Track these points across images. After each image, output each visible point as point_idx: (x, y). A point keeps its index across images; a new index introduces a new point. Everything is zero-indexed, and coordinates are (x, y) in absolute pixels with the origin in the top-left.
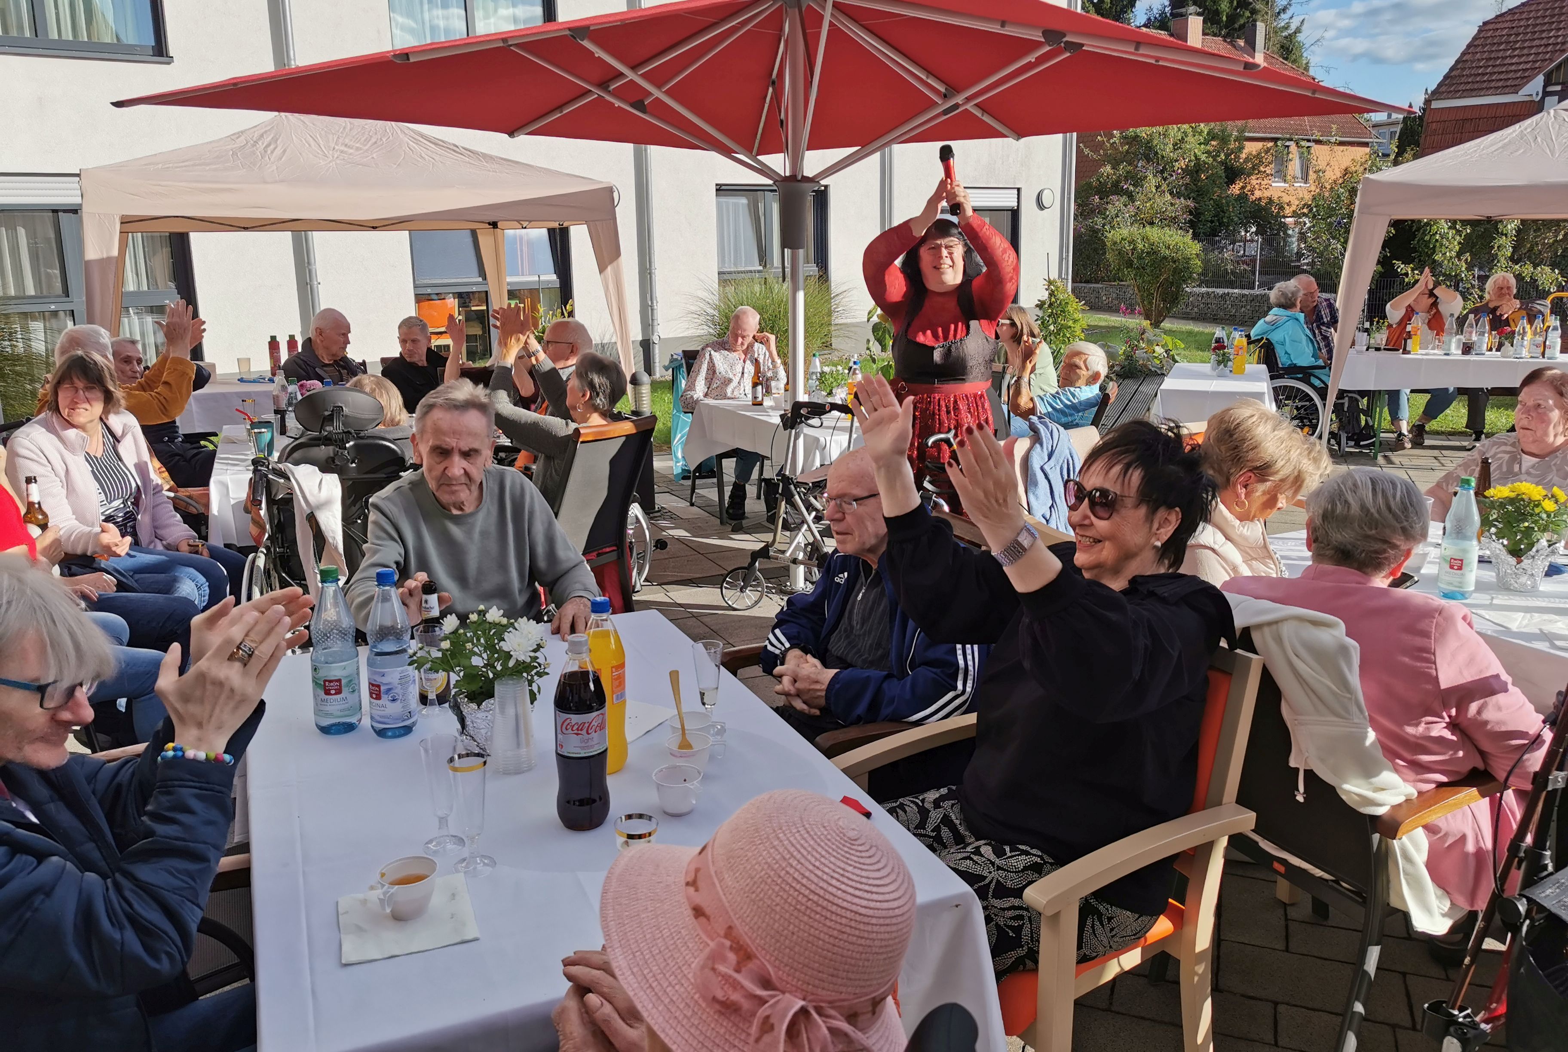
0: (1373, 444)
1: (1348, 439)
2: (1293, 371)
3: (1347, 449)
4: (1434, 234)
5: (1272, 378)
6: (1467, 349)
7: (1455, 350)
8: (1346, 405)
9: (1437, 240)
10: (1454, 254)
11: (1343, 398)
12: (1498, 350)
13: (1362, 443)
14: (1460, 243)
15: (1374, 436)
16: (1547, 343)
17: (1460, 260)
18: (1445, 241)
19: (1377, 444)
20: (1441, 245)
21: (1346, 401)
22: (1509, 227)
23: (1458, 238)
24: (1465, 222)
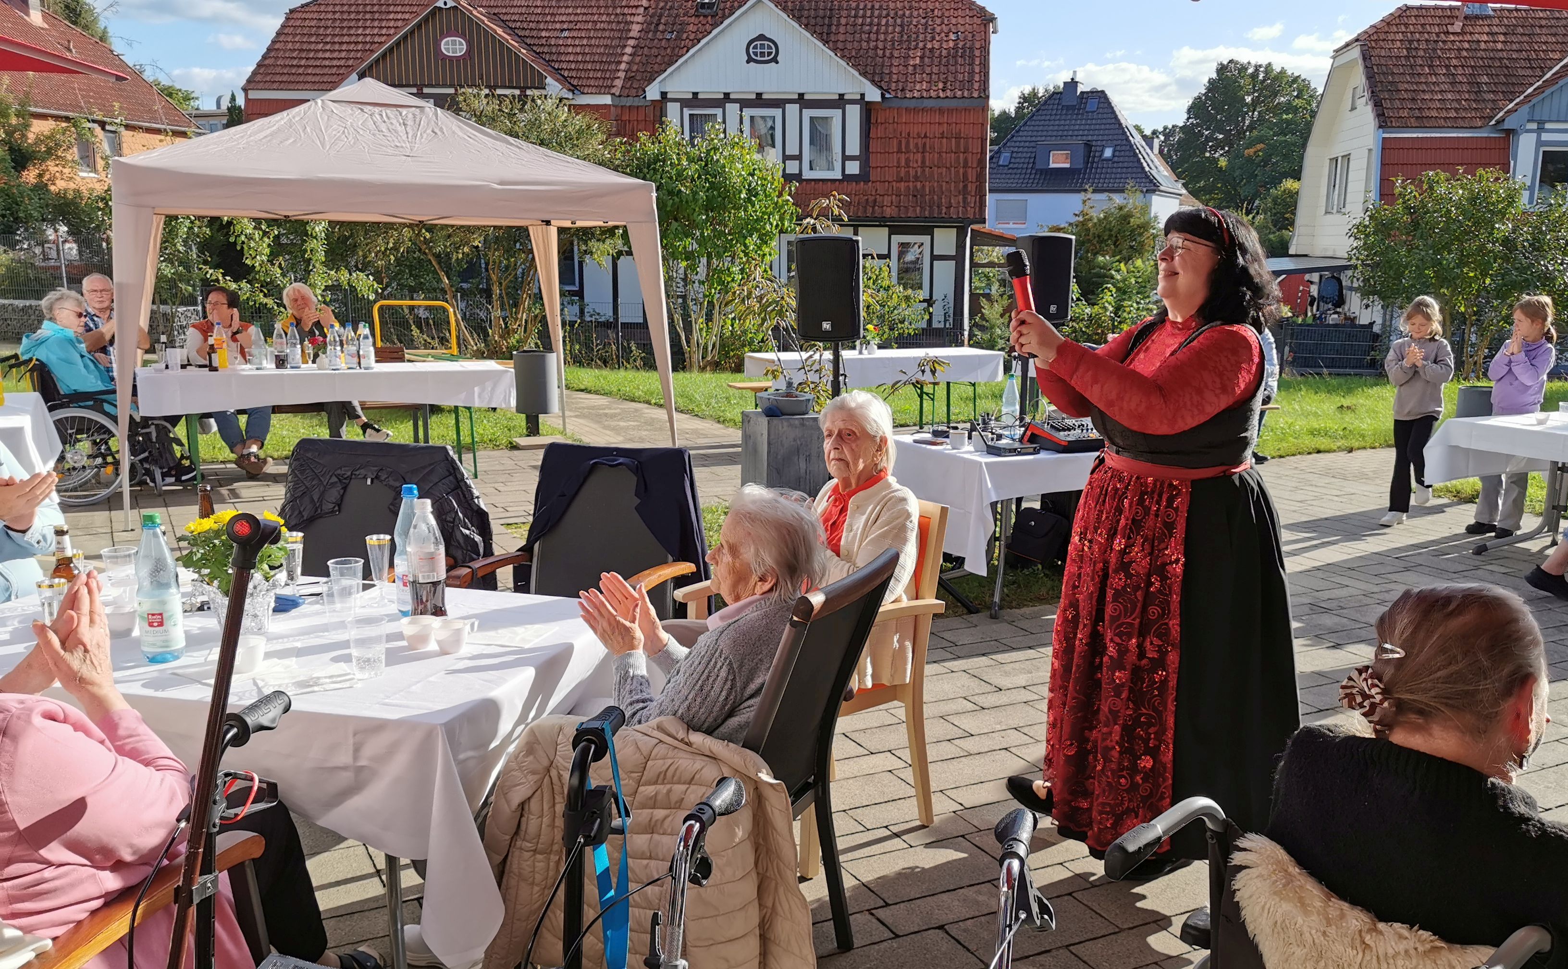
0: (194, 478)
1: (164, 475)
2: (78, 398)
3: (165, 488)
4: (239, 236)
5: (51, 409)
6: (281, 362)
7: (269, 366)
8: (154, 435)
9: (243, 243)
10: (265, 258)
11: (148, 426)
12: (314, 362)
13: (184, 478)
14: (269, 245)
15: (194, 470)
16: (361, 353)
17: (273, 264)
18: (252, 244)
19: (199, 477)
20: (250, 248)
21: (152, 430)
22: (317, 229)
23: (266, 239)
24: (272, 222)
